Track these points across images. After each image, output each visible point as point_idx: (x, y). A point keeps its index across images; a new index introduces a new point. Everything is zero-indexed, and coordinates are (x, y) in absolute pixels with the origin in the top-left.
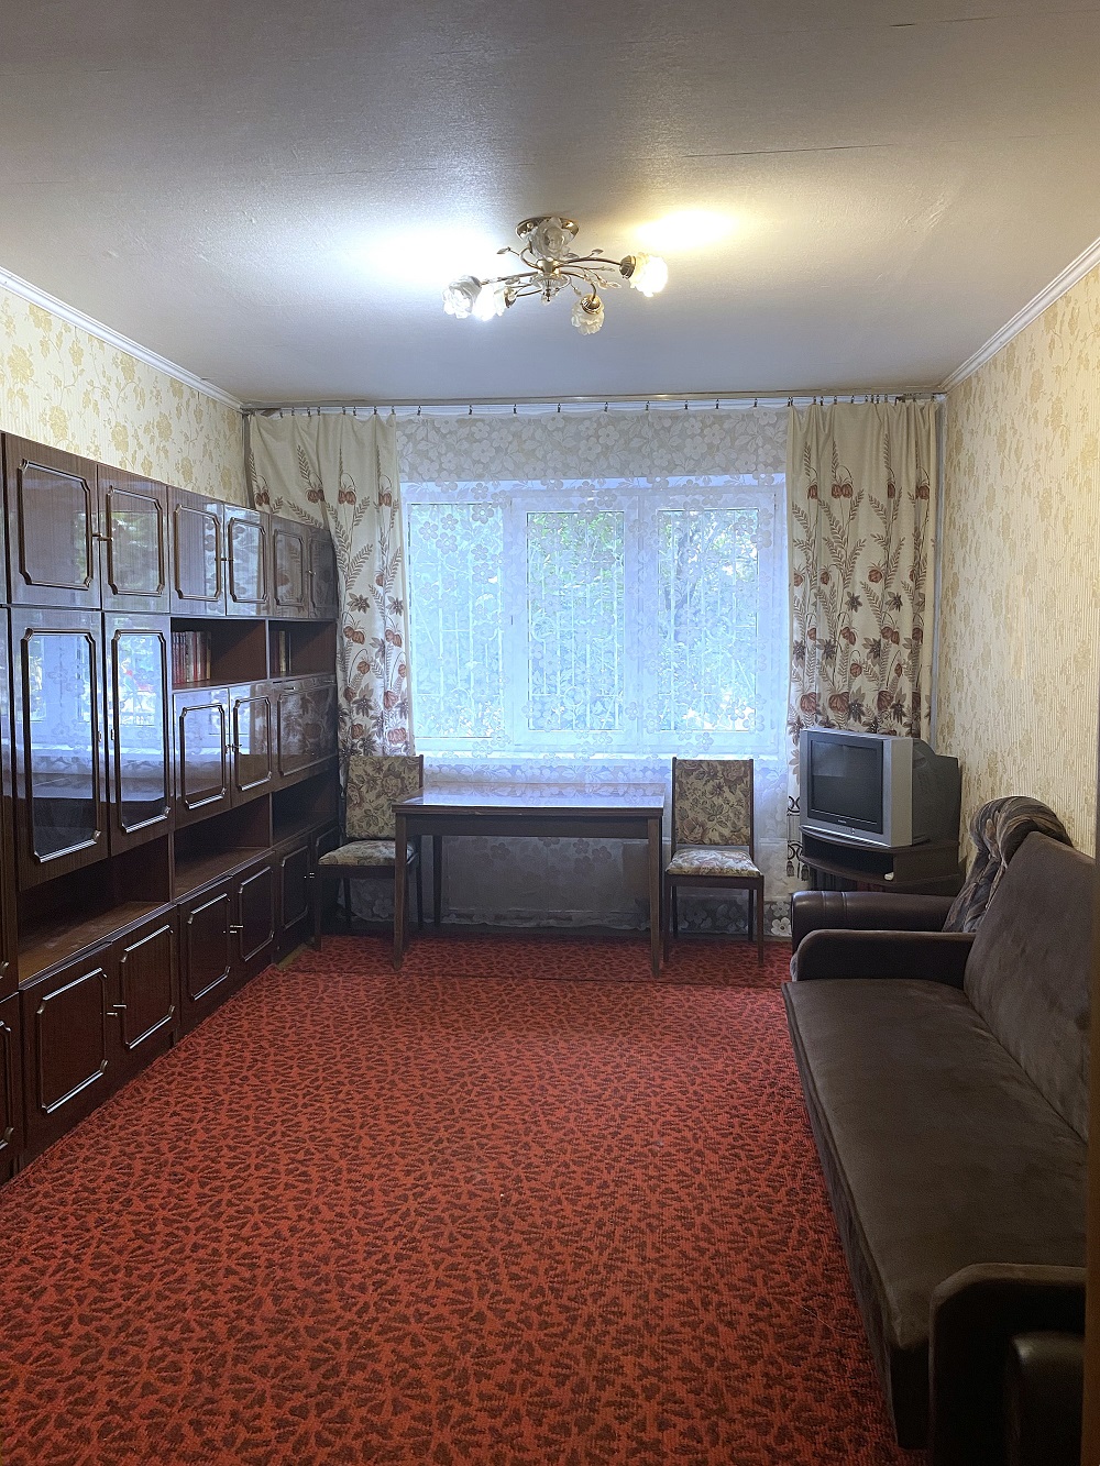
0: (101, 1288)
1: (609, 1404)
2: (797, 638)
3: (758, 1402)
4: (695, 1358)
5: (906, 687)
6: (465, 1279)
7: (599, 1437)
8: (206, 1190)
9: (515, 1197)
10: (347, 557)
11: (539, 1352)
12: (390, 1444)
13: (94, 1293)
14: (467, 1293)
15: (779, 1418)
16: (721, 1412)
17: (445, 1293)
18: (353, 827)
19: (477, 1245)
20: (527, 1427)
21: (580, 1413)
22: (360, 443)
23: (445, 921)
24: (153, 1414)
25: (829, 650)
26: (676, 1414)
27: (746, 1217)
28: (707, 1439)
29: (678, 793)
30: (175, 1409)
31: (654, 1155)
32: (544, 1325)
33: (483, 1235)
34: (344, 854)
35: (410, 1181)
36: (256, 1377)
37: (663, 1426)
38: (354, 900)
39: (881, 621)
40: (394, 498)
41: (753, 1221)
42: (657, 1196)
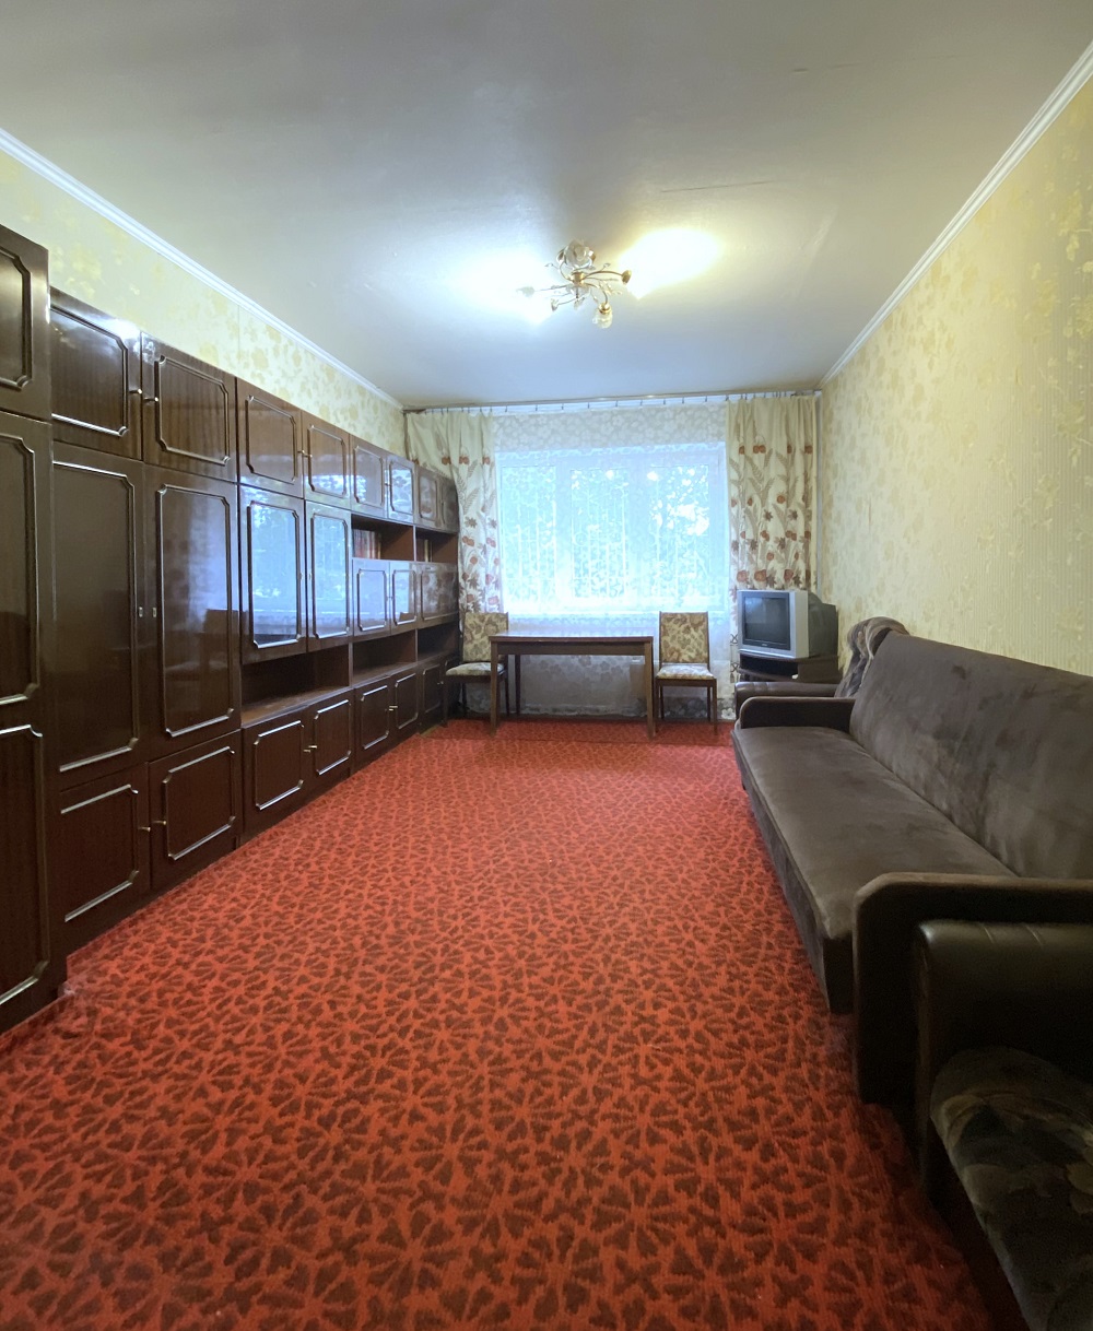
0: (282, 916)
1: (620, 992)
2: (734, 538)
3: (724, 990)
4: (680, 963)
5: (801, 565)
6: (524, 912)
7: (612, 1013)
8: (360, 859)
9: (559, 862)
10: (463, 495)
11: (571, 958)
12: (465, 1018)
13: (276, 919)
14: (525, 921)
15: (738, 1001)
16: (699, 996)
17: (509, 921)
18: (467, 654)
19: (533, 891)
20: (562, 1007)
21: (599, 997)
22: (471, 428)
23: (523, 712)
24: (303, 996)
25: (754, 545)
26: (668, 999)
27: (712, 875)
28: (688, 1016)
29: (663, 632)
30: (319, 994)
31: (650, 838)
32: (575, 941)
33: (537, 886)
34: (461, 669)
35: (492, 852)
36: (377, 973)
37: (657, 1006)
38: (468, 699)
39: (785, 528)
40: (492, 460)
41: (717, 877)
42: (652, 862)
